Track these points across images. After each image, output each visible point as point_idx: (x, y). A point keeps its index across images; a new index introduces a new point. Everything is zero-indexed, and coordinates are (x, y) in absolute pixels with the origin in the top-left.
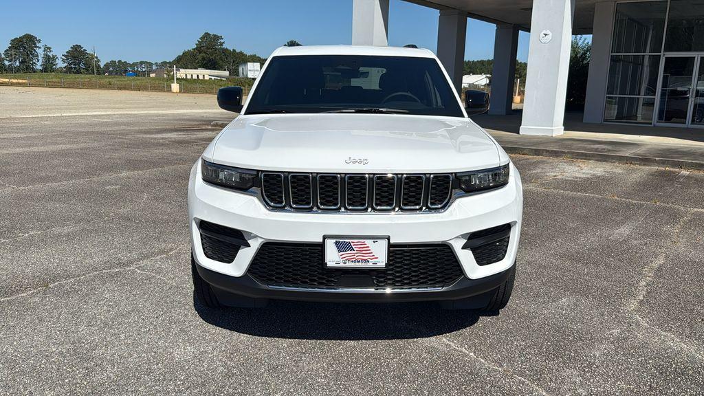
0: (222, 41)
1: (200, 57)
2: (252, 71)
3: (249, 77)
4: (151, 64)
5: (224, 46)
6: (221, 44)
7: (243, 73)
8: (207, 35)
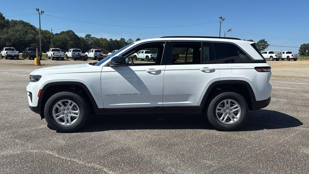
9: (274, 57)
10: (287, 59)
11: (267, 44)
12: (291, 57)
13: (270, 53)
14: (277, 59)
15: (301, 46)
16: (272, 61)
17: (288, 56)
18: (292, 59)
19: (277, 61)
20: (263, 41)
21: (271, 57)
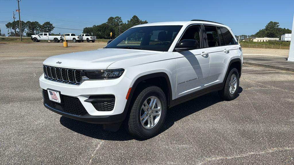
0: (278, 25)
1: (266, 32)
2: (287, 37)
3: (285, 40)
4: (246, 36)
5: (279, 27)
6: (278, 26)
7: (283, 39)
8: (271, 22)
9: (77, 39)
10: (87, 41)
11: (53, 26)
12: (90, 39)
13: (72, 35)
14: (79, 41)
15: (84, 30)
16: (75, 43)
17: (87, 39)
18: (91, 41)
19: (79, 42)
20: (48, 23)
21: (74, 39)
